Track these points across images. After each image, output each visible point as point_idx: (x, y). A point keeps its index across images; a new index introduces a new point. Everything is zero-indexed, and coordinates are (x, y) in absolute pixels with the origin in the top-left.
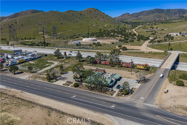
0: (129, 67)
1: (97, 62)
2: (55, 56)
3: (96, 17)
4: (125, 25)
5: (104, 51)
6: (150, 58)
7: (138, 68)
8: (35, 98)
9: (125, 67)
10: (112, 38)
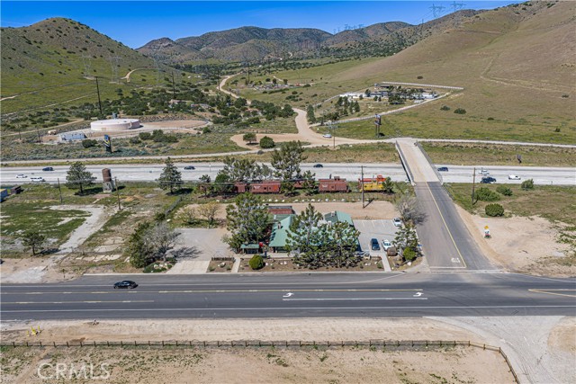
0: (338, 191)
1: (237, 188)
2: (69, 186)
3: (85, 49)
4: (184, 75)
5: (210, 155)
6: (350, 161)
7: (365, 189)
8: (169, 331)
9: (328, 192)
10: (184, 115)
